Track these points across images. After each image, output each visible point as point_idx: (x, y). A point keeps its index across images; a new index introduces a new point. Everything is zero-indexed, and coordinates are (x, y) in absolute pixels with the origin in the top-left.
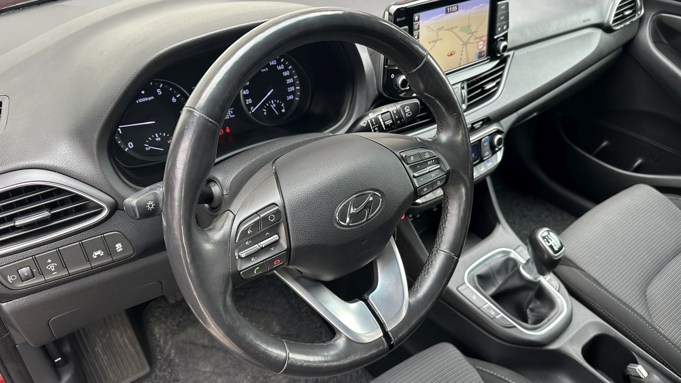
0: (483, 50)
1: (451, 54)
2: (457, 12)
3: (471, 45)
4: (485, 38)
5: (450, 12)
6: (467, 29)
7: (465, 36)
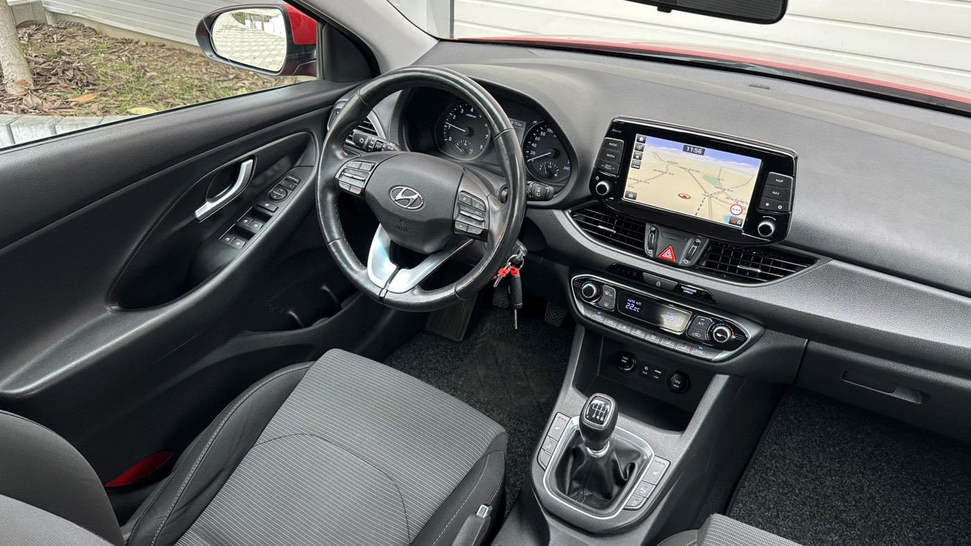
0: (739, 217)
1: (684, 197)
2: (701, 156)
3: (716, 200)
4: (748, 206)
5: (690, 151)
6: (716, 181)
7: (711, 189)
